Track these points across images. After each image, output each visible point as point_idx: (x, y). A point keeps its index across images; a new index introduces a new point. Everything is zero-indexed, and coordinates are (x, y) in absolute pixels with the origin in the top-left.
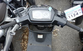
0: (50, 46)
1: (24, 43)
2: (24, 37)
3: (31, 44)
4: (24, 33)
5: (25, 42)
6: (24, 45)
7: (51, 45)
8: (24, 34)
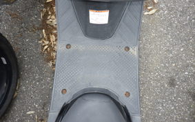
0: (134, 51)
1: (50, 41)
2: (48, 22)
3: (68, 46)
4: (45, 7)
5: (53, 38)
6: (50, 46)
7: (136, 48)
8: (47, 12)
